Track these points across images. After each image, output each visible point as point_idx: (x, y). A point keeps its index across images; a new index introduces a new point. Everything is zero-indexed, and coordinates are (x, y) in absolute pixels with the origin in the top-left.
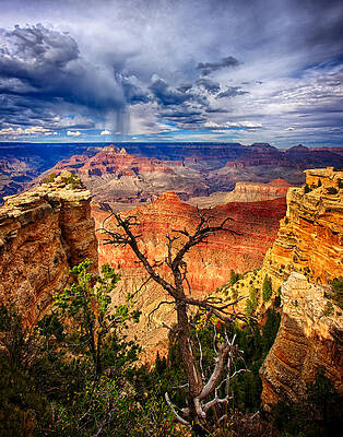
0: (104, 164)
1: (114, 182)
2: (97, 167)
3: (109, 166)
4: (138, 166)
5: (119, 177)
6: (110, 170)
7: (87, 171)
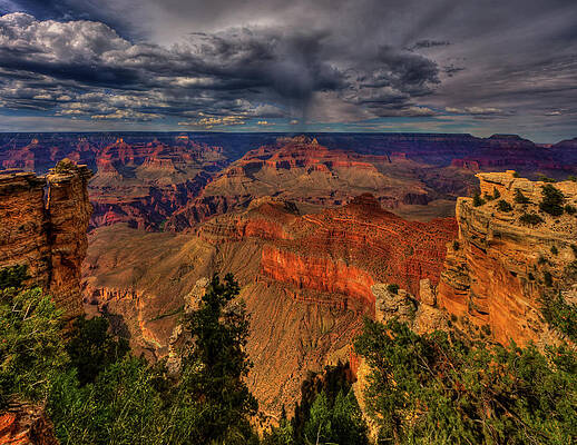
0: (293, 156)
1: (304, 177)
2: (285, 159)
3: (299, 158)
4: (332, 159)
5: (309, 172)
6: (300, 164)
7: (274, 163)
